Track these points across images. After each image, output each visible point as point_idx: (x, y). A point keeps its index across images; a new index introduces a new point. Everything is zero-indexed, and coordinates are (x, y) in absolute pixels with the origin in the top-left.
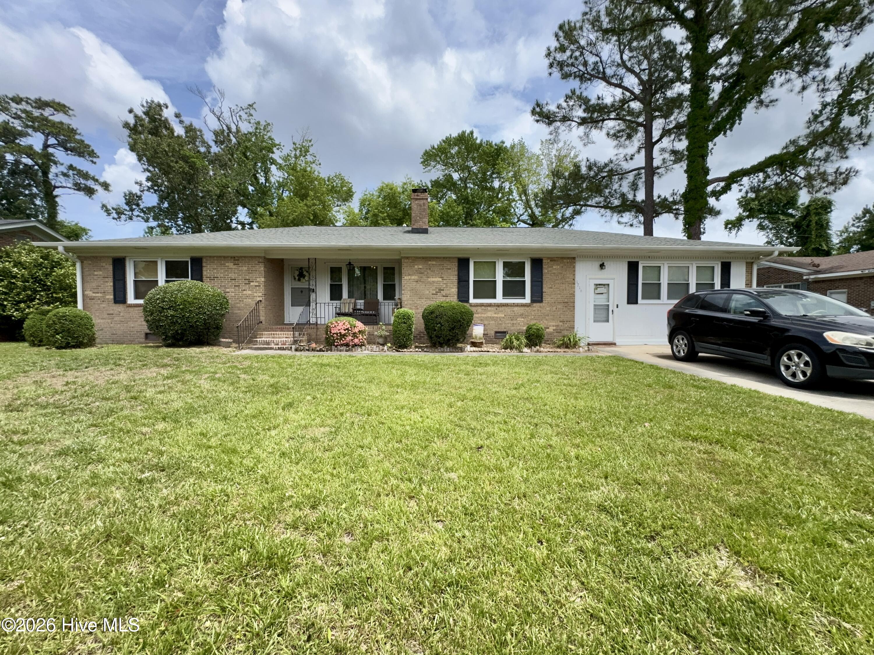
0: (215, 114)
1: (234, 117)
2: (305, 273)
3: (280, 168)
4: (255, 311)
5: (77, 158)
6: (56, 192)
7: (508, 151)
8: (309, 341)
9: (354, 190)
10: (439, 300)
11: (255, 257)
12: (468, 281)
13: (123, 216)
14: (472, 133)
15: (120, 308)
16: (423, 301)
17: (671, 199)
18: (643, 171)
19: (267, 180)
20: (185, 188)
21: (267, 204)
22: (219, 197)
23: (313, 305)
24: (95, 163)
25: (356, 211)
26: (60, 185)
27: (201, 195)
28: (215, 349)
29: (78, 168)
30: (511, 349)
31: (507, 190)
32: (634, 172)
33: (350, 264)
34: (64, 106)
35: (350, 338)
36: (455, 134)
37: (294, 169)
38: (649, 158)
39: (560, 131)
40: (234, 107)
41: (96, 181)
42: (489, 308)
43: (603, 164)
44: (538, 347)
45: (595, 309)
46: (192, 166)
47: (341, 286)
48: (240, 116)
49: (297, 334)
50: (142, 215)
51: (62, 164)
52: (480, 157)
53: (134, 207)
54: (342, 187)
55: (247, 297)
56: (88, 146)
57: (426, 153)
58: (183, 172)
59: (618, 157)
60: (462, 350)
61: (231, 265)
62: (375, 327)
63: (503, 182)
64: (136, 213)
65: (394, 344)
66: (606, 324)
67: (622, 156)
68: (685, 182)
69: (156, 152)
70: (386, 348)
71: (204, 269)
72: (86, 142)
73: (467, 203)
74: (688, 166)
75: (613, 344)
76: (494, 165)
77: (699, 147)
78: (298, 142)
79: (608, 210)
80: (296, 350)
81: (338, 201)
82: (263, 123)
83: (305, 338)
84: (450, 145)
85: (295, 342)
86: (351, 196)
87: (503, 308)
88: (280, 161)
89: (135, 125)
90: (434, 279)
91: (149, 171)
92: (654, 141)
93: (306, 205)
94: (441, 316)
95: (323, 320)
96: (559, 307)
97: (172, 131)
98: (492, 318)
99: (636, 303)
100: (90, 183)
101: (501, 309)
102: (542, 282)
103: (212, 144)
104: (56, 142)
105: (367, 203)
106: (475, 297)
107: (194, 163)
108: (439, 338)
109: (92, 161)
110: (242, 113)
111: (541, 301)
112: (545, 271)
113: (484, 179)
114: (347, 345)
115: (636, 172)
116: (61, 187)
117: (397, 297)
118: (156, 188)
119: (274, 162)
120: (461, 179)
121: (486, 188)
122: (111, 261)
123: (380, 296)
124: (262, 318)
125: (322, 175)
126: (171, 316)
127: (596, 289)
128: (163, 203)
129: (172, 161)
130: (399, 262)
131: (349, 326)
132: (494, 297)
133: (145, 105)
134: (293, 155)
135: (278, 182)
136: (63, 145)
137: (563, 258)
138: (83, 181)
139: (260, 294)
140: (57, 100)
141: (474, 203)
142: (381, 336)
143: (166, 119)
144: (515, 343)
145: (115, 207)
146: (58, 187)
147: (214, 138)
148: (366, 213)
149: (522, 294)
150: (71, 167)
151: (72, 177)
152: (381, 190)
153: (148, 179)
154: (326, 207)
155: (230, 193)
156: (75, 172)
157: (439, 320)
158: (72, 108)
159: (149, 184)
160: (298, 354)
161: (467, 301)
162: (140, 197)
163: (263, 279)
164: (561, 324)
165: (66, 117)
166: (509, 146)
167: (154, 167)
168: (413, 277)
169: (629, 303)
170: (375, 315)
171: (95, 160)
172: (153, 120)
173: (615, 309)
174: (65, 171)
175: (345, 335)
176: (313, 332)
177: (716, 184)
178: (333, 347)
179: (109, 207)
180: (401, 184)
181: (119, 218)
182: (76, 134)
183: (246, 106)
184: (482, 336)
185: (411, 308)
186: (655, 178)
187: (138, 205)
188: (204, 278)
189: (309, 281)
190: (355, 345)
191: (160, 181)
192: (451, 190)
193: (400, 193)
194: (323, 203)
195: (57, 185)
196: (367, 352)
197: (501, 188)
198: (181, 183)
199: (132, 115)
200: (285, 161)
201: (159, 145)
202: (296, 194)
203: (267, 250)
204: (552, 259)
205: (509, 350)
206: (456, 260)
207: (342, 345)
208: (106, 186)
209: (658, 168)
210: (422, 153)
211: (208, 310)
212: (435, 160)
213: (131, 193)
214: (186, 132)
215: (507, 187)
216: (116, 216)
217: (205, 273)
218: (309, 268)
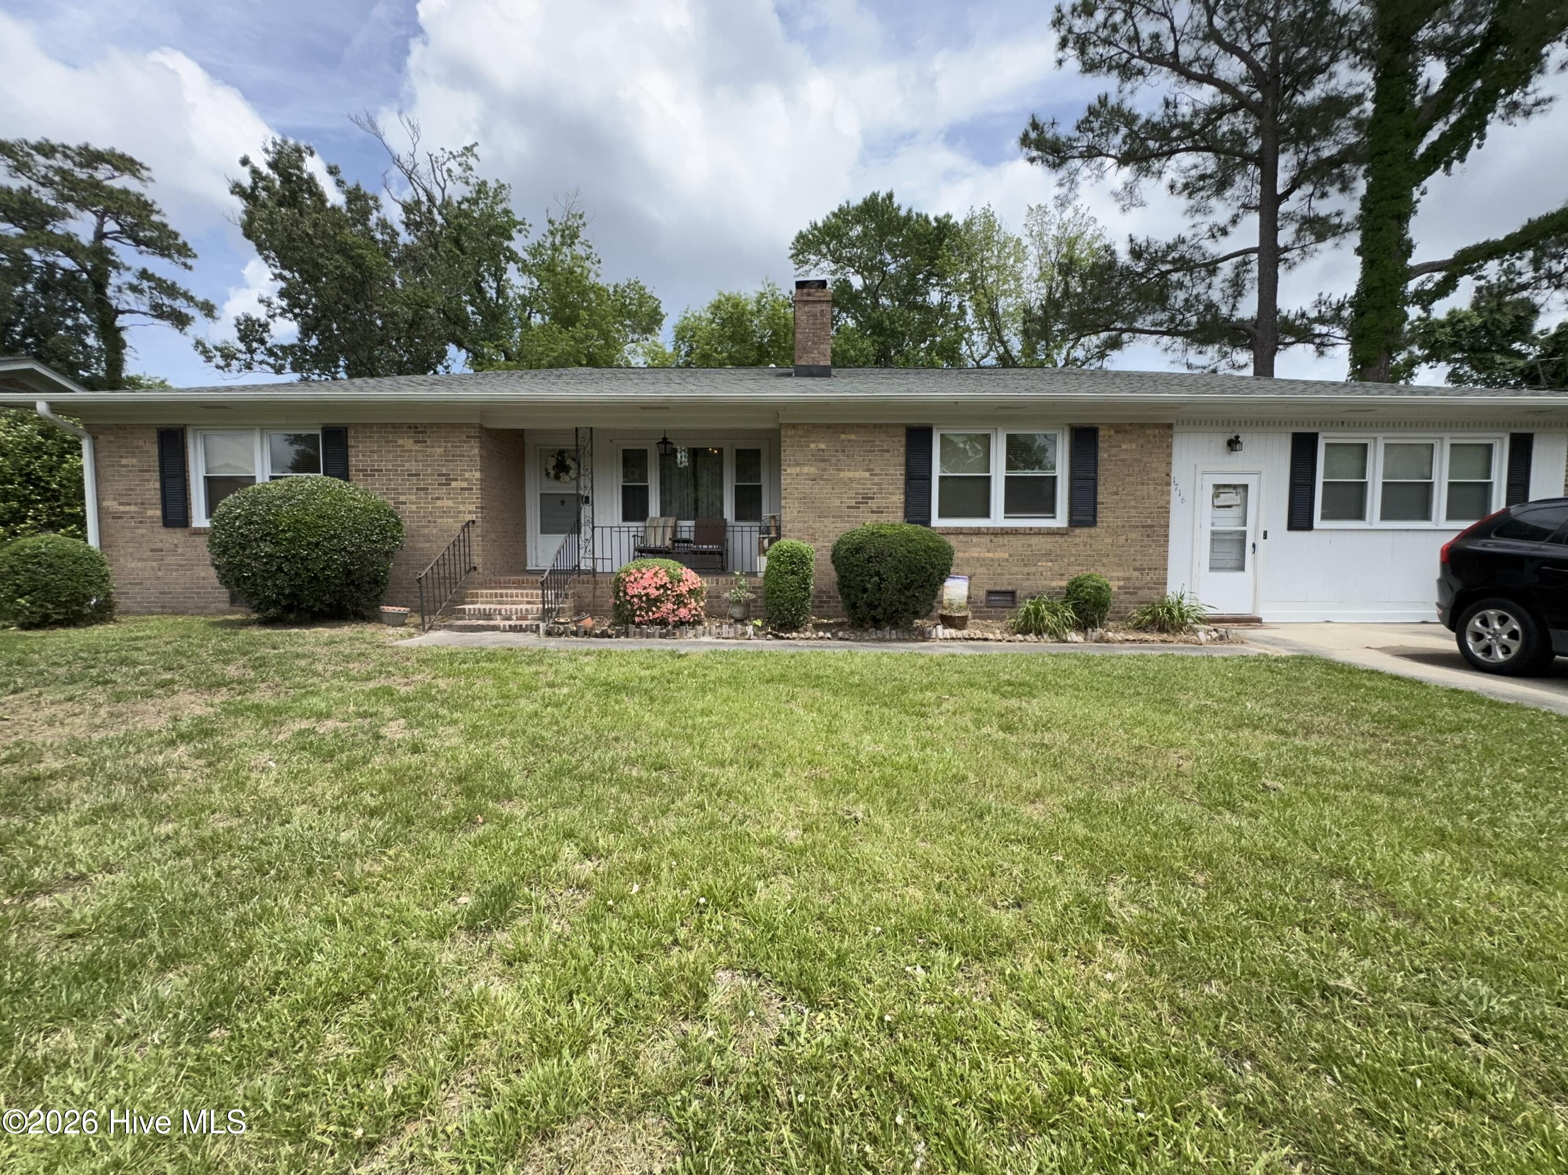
0: (401, 167)
1: (438, 173)
2: (569, 462)
3: (525, 269)
4: (461, 542)
5: (158, 260)
6: (121, 321)
7: (959, 231)
8: (578, 611)
9: (663, 310)
10: (866, 522)
11: (461, 426)
12: (929, 479)
13: (234, 363)
14: (890, 196)
15: (176, 536)
16: (827, 521)
17: (1313, 314)
18: (1255, 256)
19: (500, 291)
20: (347, 307)
21: (500, 338)
22: (411, 326)
23: (586, 531)
24: (190, 268)
25: (669, 349)
26: (127, 307)
27: (379, 322)
28: (369, 630)
29: (157, 275)
30: (1039, 633)
31: (954, 310)
32: (1234, 260)
33: (665, 441)
34: (132, 161)
35: (670, 606)
36: (857, 201)
37: (550, 268)
38: (1269, 229)
39: (1079, 178)
40: (437, 153)
41: (190, 299)
42: (975, 539)
43: (1164, 247)
44: (1099, 630)
45: (1213, 540)
46: (358, 262)
47: (645, 490)
48: (449, 171)
49: (550, 594)
50: (271, 360)
51: (129, 269)
52: (906, 243)
53: (255, 345)
54: (641, 305)
55: (445, 512)
56: (176, 235)
57: (801, 237)
58: (342, 276)
59: (1197, 231)
60: (924, 636)
61: (408, 443)
62: (722, 580)
63: (949, 293)
64: (258, 357)
65: (768, 621)
66: (1239, 574)
67: (1206, 228)
68: (1357, 275)
69: (290, 239)
70: (750, 629)
71: (352, 452)
72: (172, 227)
73: (880, 334)
74: (1364, 239)
75: (1252, 621)
76: (932, 260)
77: (1393, 198)
78: (559, 219)
79: (1179, 340)
80: (549, 633)
81: (634, 332)
82: (492, 185)
83: (568, 604)
84: (846, 222)
85: (546, 614)
86: (658, 322)
87: (1006, 538)
88: (523, 255)
89: (254, 187)
90: (851, 475)
91: (283, 278)
92: (1280, 190)
93: (573, 337)
94: (880, 556)
95: (607, 563)
96: (1133, 535)
97: (320, 198)
98: (981, 561)
99: (1309, 527)
100: (180, 305)
101: (1000, 540)
102: (1095, 480)
103: (400, 228)
104: (118, 228)
105: (690, 334)
106: (941, 515)
107: (361, 256)
108: (875, 607)
109: (185, 265)
110: (452, 165)
111: (1092, 523)
112: (1103, 455)
113: (913, 289)
114: (663, 622)
115: (1239, 258)
116: (131, 312)
117: (766, 513)
118: (297, 311)
119: (513, 257)
120: (866, 288)
121: (914, 306)
122: (154, 435)
123: (729, 512)
124: (477, 560)
125: (601, 282)
126: (268, 555)
127: (1216, 496)
128: (309, 339)
129: (322, 255)
130: (774, 438)
131: (666, 579)
132: (986, 514)
133: (271, 148)
134: (548, 245)
135: (522, 297)
136: (131, 234)
137: (1143, 426)
138: (167, 301)
139: (472, 508)
140: (119, 151)
141: (893, 334)
142: (738, 602)
143: (311, 178)
144: (1050, 620)
145: (219, 345)
146: (123, 312)
147: (403, 217)
148: (687, 355)
149: (1050, 509)
150: (144, 274)
151: (148, 295)
152: (717, 307)
153: (282, 294)
154: (611, 344)
155: (432, 318)
156: (153, 284)
157: (874, 567)
158: (146, 165)
159: (284, 303)
160: (552, 644)
161: (926, 522)
162: (265, 327)
163: (478, 475)
164: (1136, 574)
165: (136, 181)
166: (961, 222)
167: (292, 271)
168: (806, 470)
169: (1292, 527)
170: (720, 554)
171: (189, 262)
172: (286, 179)
173: (1261, 542)
174: (135, 282)
175: (657, 600)
176: (585, 590)
177: (1424, 277)
178: (632, 627)
179: (209, 346)
180: (754, 296)
181: (228, 365)
182: (152, 211)
183: (460, 149)
184: (964, 601)
185: (799, 539)
186: (1281, 269)
187: (262, 342)
188: (353, 472)
189: (577, 479)
190: (681, 623)
191: (303, 297)
192: (847, 312)
193: (752, 314)
194: (605, 335)
195: (120, 308)
196: (707, 639)
197: (943, 306)
198: (341, 299)
199: (247, 170)
200: (534, 257)
201: (296, 223)
202: (554, 318)
203: (486, 409)
204: (1120, 429)
205: (1032, 637)
206: (903, 431)
207: (652, 622)
208: (208, 309)
209: (1286, 249)
210: (792, 238)
211: (350, 542)
212: (819, 252)
213: (248, 319)
214: (349, 201)
215: (956, 303)
216: (222, 363)
217: (353, 461)
218: (577, 451)
